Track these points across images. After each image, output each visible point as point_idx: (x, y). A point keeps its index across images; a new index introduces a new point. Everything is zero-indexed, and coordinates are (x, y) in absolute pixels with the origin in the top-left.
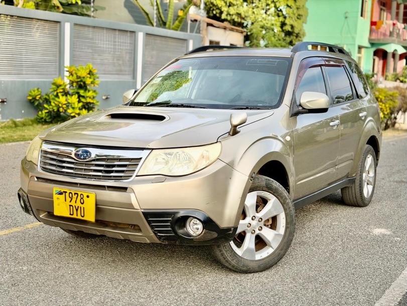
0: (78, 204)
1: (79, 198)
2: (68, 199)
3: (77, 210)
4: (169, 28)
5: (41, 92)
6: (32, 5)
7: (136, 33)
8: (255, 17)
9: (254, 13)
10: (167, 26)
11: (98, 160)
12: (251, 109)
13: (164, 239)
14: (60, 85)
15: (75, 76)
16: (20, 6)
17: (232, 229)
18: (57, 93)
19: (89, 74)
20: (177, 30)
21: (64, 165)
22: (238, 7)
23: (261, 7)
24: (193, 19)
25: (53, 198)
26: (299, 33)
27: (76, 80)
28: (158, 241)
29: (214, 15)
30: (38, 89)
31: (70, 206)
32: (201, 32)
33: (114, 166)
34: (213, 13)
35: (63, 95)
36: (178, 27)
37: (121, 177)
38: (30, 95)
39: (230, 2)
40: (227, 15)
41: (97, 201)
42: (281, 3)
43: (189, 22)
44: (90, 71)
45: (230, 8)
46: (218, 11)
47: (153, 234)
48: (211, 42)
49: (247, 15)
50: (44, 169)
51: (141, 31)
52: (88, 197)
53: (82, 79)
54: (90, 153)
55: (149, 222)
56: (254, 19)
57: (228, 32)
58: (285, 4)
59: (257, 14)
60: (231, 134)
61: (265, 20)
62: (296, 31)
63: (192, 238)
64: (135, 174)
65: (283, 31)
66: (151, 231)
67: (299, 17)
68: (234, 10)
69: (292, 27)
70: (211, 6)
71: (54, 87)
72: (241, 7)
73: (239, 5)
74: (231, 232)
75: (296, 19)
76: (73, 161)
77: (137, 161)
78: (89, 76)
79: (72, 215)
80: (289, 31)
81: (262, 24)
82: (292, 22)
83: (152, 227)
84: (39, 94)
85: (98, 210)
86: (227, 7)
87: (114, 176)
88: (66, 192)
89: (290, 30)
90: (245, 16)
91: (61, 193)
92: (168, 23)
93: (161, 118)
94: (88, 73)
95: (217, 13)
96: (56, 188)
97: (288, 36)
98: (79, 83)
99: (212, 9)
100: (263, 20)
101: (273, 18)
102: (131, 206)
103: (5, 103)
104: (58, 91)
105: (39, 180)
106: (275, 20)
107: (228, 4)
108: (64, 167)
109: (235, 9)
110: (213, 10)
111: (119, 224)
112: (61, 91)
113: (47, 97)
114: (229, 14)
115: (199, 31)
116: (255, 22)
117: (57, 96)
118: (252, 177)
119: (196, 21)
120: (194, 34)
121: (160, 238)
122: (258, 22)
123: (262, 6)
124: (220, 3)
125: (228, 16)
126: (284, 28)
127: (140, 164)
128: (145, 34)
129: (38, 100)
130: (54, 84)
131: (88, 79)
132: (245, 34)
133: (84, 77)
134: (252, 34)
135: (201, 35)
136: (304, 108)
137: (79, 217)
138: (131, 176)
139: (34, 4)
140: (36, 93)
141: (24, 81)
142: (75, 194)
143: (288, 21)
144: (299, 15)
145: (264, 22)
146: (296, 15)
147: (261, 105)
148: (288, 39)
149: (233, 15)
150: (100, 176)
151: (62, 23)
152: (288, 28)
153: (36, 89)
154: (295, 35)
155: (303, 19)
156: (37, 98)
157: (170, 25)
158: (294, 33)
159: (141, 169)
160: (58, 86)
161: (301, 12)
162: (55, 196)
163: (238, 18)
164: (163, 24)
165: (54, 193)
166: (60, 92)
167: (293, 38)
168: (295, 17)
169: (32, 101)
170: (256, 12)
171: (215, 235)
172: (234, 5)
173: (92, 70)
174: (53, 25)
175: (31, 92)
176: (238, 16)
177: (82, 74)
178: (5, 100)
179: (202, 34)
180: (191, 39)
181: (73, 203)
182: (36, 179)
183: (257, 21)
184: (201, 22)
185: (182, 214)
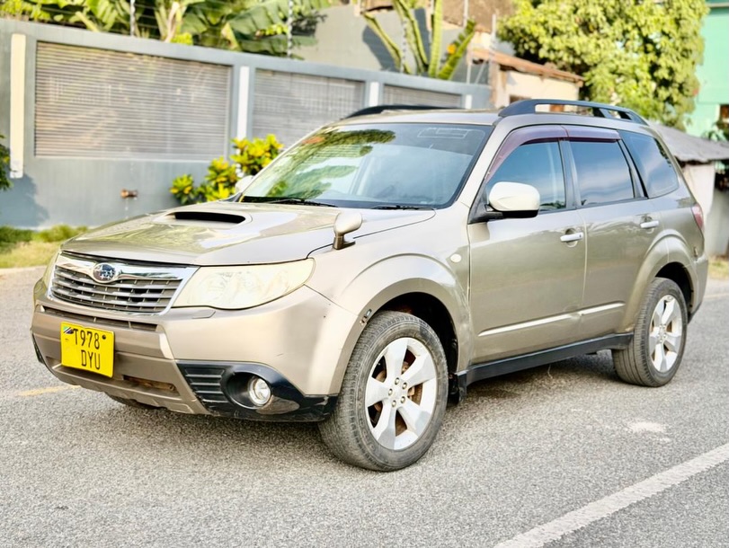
0: (92, 349)
1: (93, 339)
2: (80, 341)
3: (91, 358)
4: (434, 76)
5: (193, 182)
6: (187, 38)
7: (367, 84)
8: (600, 55)
9: (598, 46)
10: (430, 71)
11: (125, 281)
12: (404, 209)
13: (213, 408)
14: (222, 171)
15: (245, 154)
16: (168, 40)
17: (326, 398)
18: (217, 184)
19: (270, 151)
20: (445, 79)
21: (80, 288)
22: (569, 37)
23: (611, 37)
24: (477, 59)
25: (60, 339)
26: (683, 83)
27: (248, 162)
28: (207, 413)
29: (528, 52)
30: (189, 176)
31: (83, 351)
32: (489, 82)
33: (144, 291)
34: (523, 47)
35: (225, 187)
36: (449, 72)
37: (153, 308)
38: (175, 187)
39: (555, 29)
40: (549, 51)
41: (117, 345)
42: (651, 28)
43: (470, 64)
44: (272, 147)
45: (556, 38)
46: (533, 44)
47: (196, 400)
48: (513, 99)
49: (584, 50)
50: (57, 295)
51: (375, 80)
52: (104, 338)
53: (257, 160)
54: (113, 270)
55: (188, 380)
56: (598, 57)
57: (548, 82)
58: (659, 31)
59: (605, 49)
60: (336, 246)
61: (620, 59)
62: (679, 78)
63: (254, 408)
64: (171, 303)
65: (654, 79)
66: (193, 395)
67: (685, 53)
68: (562, 42)
69: (671, 71)
70: (521, 35)
71: (211, 173)
72: (576, 37)
73: (571, 34)
74: (324, 403)
75: (680, 57)
76: (92, 282)
77: (175, 284)
78: (268, 155)
79: (85, 365)
80: (664, 79)
81: (613, 66)
82: (670, 63)
83: (194, 389)
84: (189, 185)
85: (118, 358)
86: (550, 37)
87: (144, 307)
88: (76, 330)
89: (667, 77)
90: (582, 53)
91: (71, 332)
92: (431, 67)
93: (237, 219)
94: (268, 149)
95: (530, 47)
96: (66, 324)
97: (663, 88)
98: (252, 167)
99: (522, 41)
100: (614, 59)
101: (635, 56)
102: (159, 354)
103: (135, 199)
104: (218, 180)
105: (48, 311)
106: (639, 61)
107: (551, 32)
108: (79, 292)
109: (564, 41)
110: (525, 42)
111: (157, 383)
112: (224, 179)
113: (202, 190)
114: (552, 49)
115: (485, 79)
116: (600, 62)
117: (216, 188)
118: (366, 317)
119: (481, 61)
120: (476, 85)
121: (207, 405)
122: (605, 63)
123: (614, 34)
124: (537, 31)
125: (552, 52)
126: (655, 74)
127: (179, 288)
128: (382, 86)
129: (187, 195)
130: (212, 168)
131: (267, 160)
132: (580, 84)
133: (260, 158)
134: (591, 85)
135: (490, 87)
136: (495, 210)
137: (93, 369)
138: (165, 307)
139: (190, 36)
140: (184, 183)
141: (167, 164)
142: (89, 332)
143: (662, 61)
144: (685, 50)
145: (617, 62)
146: (680, 50)
147: (425, 203)
148: (663, 93)
149: (559, 51)
150: (125, 306)
151: (235, 68)
152: (663, 73)
153: (185, 176)
154: (677, 85)
155: (693, 57)
156: (186, 191)
157: (434, 70)
158: (676, 82)
159: (179, 298)
160: (218, 172)
161: (689, 45)
162: (64, 336)
163: (568, 57)
164: (424, 68)
165: (63, 331)
166: (222, 182)
167: (673, 91)
168: (676, 54)
169: (178, 196)
170: (602, 46)
171: (295, 406)
172: (562, 33)
173: (275, 145)
174: (219, 71)
175: (176, 181)
176: (570, 53)
177: (256, 152)
178: (134, 193)
179: (491, 85)
180: (469, 93)
181: (85, 348)
182: (43, 310)
183: (605, 60)
184: (490, 63)
185: (236, 369)
